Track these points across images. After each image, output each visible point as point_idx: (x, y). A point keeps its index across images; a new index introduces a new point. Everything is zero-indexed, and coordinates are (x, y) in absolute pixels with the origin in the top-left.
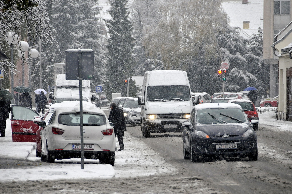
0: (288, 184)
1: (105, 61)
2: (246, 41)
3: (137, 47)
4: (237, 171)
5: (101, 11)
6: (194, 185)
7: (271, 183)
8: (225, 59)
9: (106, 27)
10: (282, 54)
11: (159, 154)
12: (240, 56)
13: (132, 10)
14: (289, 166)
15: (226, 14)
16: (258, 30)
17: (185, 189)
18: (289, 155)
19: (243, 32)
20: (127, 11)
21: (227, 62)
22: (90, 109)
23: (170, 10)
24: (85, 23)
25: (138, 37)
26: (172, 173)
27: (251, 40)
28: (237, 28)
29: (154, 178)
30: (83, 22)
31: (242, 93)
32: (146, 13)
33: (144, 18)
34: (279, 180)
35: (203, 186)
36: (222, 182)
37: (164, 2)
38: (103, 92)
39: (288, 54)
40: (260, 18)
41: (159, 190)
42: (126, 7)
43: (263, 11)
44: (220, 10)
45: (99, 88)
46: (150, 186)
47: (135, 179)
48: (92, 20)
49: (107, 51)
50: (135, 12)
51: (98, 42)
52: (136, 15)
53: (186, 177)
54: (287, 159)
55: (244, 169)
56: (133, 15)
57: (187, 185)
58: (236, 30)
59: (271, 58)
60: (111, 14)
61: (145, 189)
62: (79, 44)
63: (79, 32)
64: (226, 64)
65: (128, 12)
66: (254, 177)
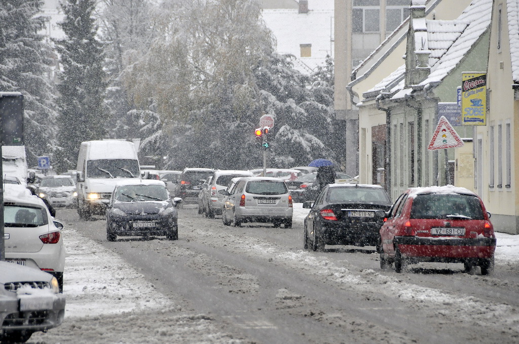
0: (359, 325)
1: (54, 112)
2: (304, 79)
3: (113, 87)
4: (276, 304)
5: (48, 24)
6: (199, 328)
7: (330, 323)
8: (268, 109)
9: (56, 52)
10: (363, 102)
11: (143, 276)
12: (294, 106)
13: (103, 23)
14: (366, 294)
15: (270, 31)
16: (325, 59)
17: (182, 335)
18: (368, 276)
19: (300, 62)
20: (94, 23)
21: (272, 115)
22: (19, 197)
23: (170, 23)
24: (19, 46)
25: (115, 71)
26: (162, 309)
27: (314, 77)
28: (289, 56)
29: (129, 317)
30: (16, 42)
31: (299, 170)
32: (129, 28)
33: (125, 37)
34: (345, 319)
35: (213, 331)
36: (247, 322)
37: (160, 10)
38: (51, 167)
39: (374, 102)
40: (330, 39)
41: (137, 338)
42: (91, 17)
43: (333, 26)
44: (259, 23)
45: (45, 160)
46: (122, 331)
47: (96, 319)
48: (31, 39)
49: (58, 95)
50: (108, 26)
51: (41, 78)
52: (111, 31)
53: (185, 315)
54: (363, 284)
55: (288, 301)
56: (106, 32)
57: (186, 328)
58: (288, 60)
59: (349, 108)
60: (65, 30)
61: (111, 336)
62: (8, 82)
63: (7, 60)
64: (269, 118)
65: (95, 26)
66: (304, 315)
